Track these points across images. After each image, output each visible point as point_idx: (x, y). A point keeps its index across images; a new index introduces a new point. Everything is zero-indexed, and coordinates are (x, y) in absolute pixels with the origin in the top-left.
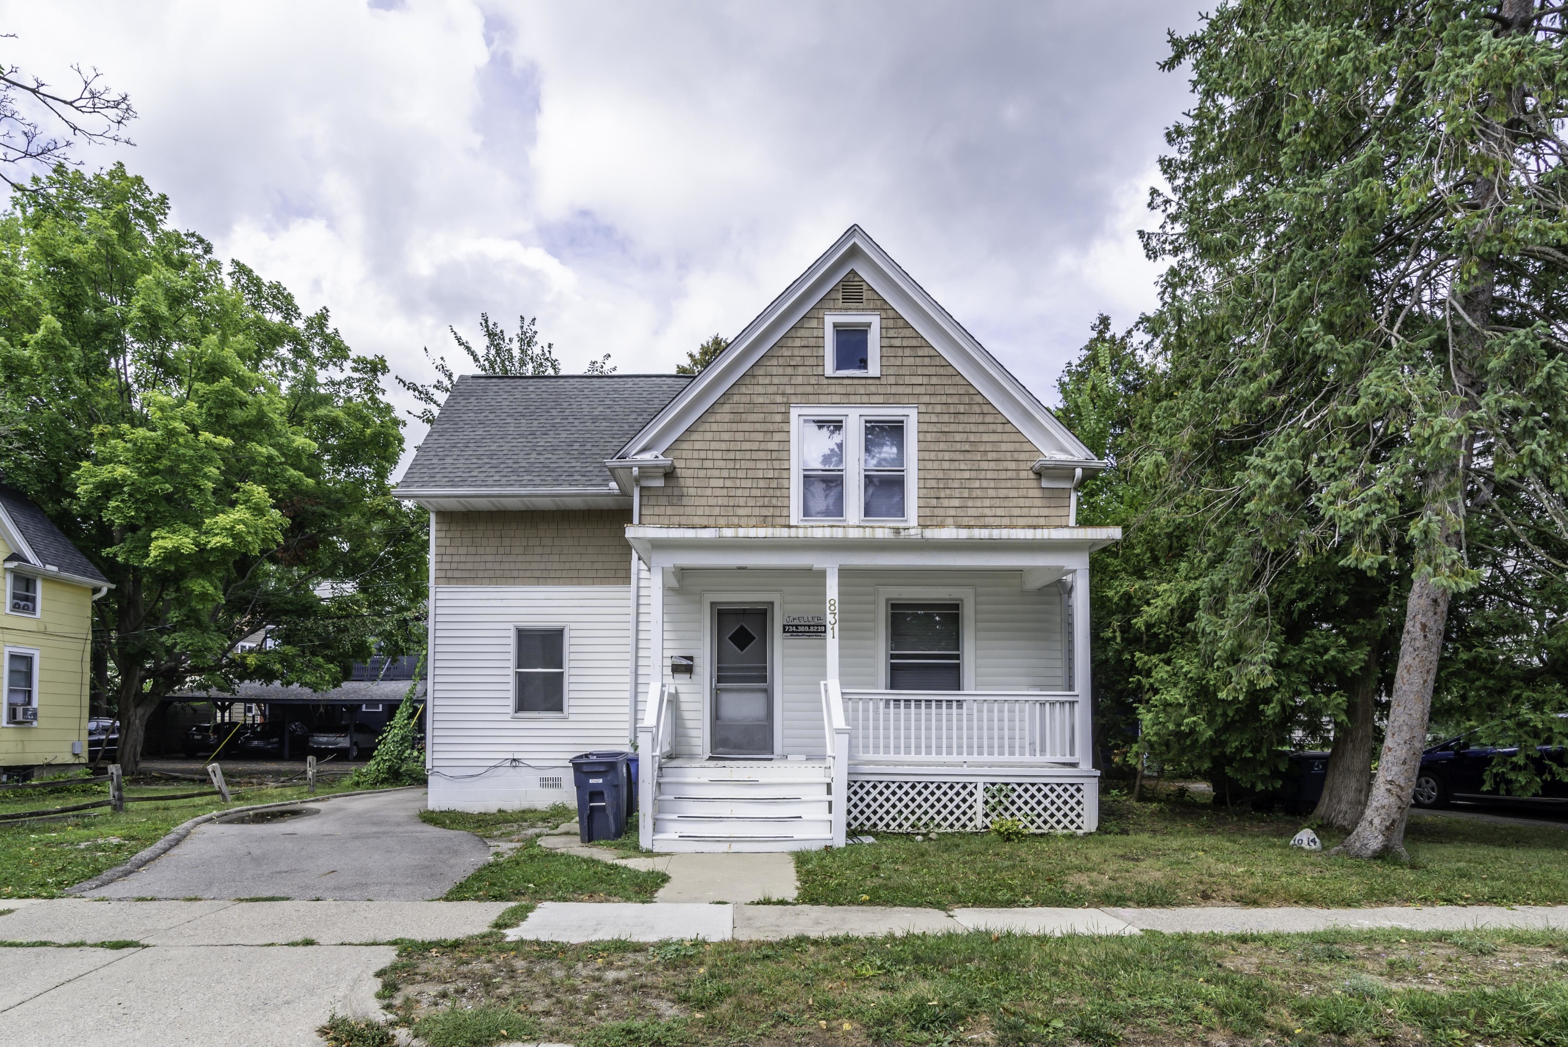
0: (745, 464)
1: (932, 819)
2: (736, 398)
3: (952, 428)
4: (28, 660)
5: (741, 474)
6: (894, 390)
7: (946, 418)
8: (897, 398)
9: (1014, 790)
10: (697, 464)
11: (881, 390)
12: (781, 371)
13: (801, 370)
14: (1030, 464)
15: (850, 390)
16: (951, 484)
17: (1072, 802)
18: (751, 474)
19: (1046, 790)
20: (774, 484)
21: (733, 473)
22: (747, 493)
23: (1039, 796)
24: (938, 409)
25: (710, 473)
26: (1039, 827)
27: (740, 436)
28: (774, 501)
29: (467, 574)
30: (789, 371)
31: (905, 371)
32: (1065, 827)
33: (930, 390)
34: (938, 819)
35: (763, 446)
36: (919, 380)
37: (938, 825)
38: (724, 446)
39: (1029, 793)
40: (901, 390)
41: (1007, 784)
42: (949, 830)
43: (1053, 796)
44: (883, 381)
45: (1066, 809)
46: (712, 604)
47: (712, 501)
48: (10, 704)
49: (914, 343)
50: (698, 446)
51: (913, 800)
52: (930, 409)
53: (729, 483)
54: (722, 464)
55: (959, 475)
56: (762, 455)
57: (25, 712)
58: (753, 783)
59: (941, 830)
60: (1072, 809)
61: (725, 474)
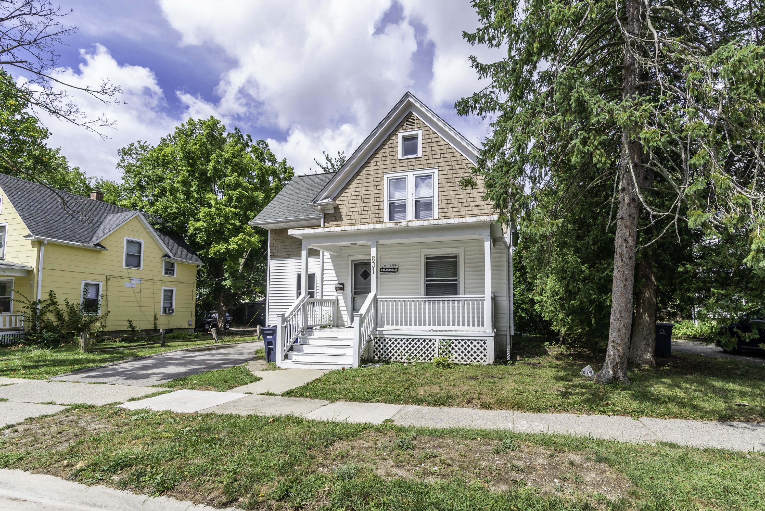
0: (365, 200)
1: (416, 355)
2: (362, 173)
3: (454, 176)
4: (172, 291)
5: (364, 205)
6: (428, 162)
7: (451, 172)
8: (430, 165)
9: (453, 343)
10: (347, 202)
11: (423, 162)
12: (380, 159)
13: (388, 158)
15: (409, 164)
16: (453, 201)
17: (482, 349)
18: (368, 204)
19: (469, 343)
20: (377, 208)
21: (361, 205)
22: (366, 213)
23: (465, 346)
24: (448, 168)
25: (352, 205)
26: (465, 361)
27: (363, 189)
28: (377, 215)
29: (280, 254)
30: (384, 159)
31: (433, 153)
32: (478, 361)
33: (444, 160)
34: (418, 355)
35: (373, 192)
36: (439, 156)
37: (419, 359)
38: (357, 194)
39: (461, 344)
40: (431, 161)
41: (450, 340)
42: (423, 361)
43: (472, 346)
44: (423, 158)
45: (478, 352)
46: (352, 261)
47: (352, 217)
48: (164, 307)
49: (437, 140)
50: (347, 194)
51: (407, 347)
52: (444, 168)
53: (359, 209)
54: (356, 201)
55: (457, 197)
56: (372, 196)
57: (169, 310)
58: (335, 339)
59: (420, 361)
60: (481, 352)
61: (357, 205)
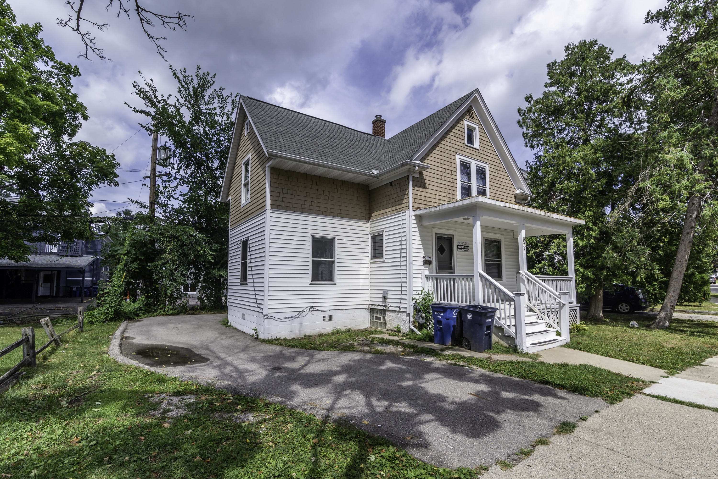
0: (444, 174)
2: (440, 145)
3: (497, 175)
5: (443, 178)
6: (483, 156)
7: (495, 171)
10: (429, 170)
11: (480, 155)
13: (458, 140)
14: (514, 193)
15: (472, 152)
18: (446, 179)
20: (452, 185)
22: (444, 186)
27: (442, 162)
28: (453, 192)
30: (455, 139)
31: (485, 150)
35: (449, 168)
38: (437, 165)
44: (480, 152)
46: (436, 234)
47: (434, 188)
56: (449, 172)
